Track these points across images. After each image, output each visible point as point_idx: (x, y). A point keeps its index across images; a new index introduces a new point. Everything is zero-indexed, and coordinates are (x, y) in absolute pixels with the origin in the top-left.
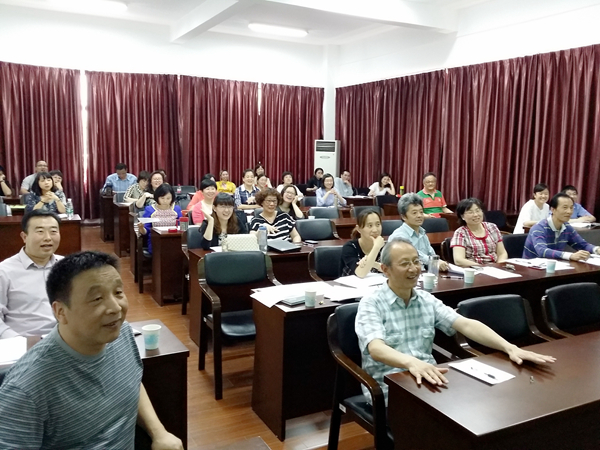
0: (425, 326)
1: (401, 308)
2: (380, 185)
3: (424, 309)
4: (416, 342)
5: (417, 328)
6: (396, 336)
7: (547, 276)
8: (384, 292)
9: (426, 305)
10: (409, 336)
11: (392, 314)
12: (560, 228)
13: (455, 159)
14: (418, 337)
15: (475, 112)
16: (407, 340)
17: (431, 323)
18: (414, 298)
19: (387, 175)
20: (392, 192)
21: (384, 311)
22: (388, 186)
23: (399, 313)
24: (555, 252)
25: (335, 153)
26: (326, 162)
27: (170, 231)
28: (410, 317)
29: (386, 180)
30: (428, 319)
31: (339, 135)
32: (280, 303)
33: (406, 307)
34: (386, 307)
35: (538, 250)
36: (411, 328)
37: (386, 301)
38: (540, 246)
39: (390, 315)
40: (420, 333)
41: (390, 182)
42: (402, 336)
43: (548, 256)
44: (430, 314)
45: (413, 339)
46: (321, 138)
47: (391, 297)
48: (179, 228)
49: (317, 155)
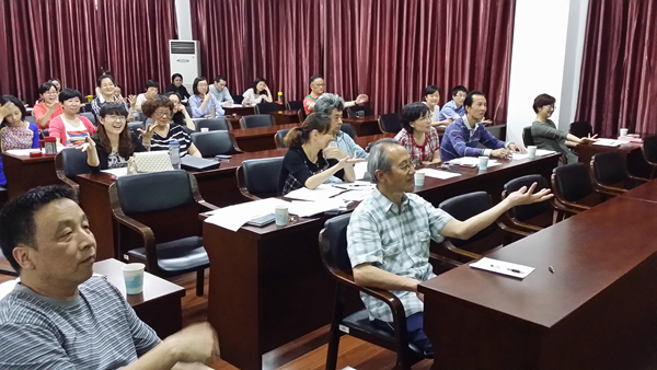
0: (419, 230)
1: (395, 214)
2: (255, 92)
3: (416, 212)
4: (413, 247)
5: (412, 232)
6: (395, 245)
7: (480, 173)
8: (376, 199)
9: (418, 207)
10: (406, 243)
11: (387, 221)
12: (474, 127)
13: (338, 61)
14: (415, 243)
15: (357, 9)
16: (405, 247)
17: (426, 226)
18: (406, 202)
19: (263, 80)
20: (269, 99)
21: (380, 221)
22: (264, 92)
23: (394, 220)
24: (475, 150)
25: (195, 55)
26: (185, 66)
27: (32, 155)
28: (404, 223)
29: (261, 86)
30: (421, 222)
31: (197, 33)
32: (246, 225)
33: (400, 213)
34: (381, 217)
35: (459, 149)
36: (407, 234)
37: (381, 208)
38: (459, 145)
39: (386, 224)
40: (416, 238)
41: (267, 89)
42: (401, 244)
43: (470, 155)
44: (423, 216)
45: (410, 245)
46: (176, 37)
47: (386, 205)
48: (44, 151)
49: (173, 58)
